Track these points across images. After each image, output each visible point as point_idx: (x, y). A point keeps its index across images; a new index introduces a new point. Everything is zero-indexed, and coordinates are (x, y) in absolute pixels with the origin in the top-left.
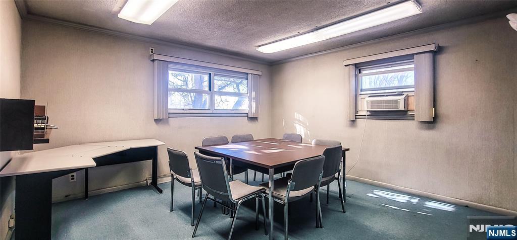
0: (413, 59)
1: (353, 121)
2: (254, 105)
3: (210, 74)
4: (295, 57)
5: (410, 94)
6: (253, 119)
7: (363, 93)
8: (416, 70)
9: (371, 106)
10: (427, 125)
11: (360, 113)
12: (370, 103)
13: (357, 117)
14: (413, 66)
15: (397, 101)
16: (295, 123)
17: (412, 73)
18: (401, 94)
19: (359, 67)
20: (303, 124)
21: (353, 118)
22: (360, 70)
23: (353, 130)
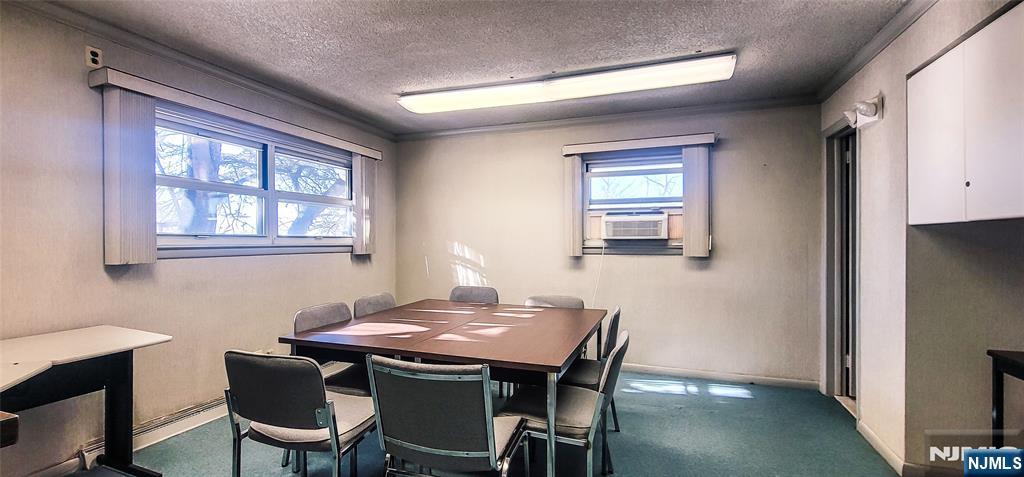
0: (681, 154)
1: (578, 258)
2: (367, 226)
3: (265, 147)
4: (456, 129)
5: (672, 212)
6: (362, 258)
7: (592, 207)
8: (685, 171)
9: (614, 231)
10: (698, 262)
11: (588, 244)
12: (611, 225)
13: (586, 251)
14: (680, 165)
15: (656, 223)
16: (456, 264)
17: (679, 177)
18: (658, 212)
19: (587, 160)
20: (474, 266)
21: (578, 253)
22: (587, 165)
23: (577, 274)
